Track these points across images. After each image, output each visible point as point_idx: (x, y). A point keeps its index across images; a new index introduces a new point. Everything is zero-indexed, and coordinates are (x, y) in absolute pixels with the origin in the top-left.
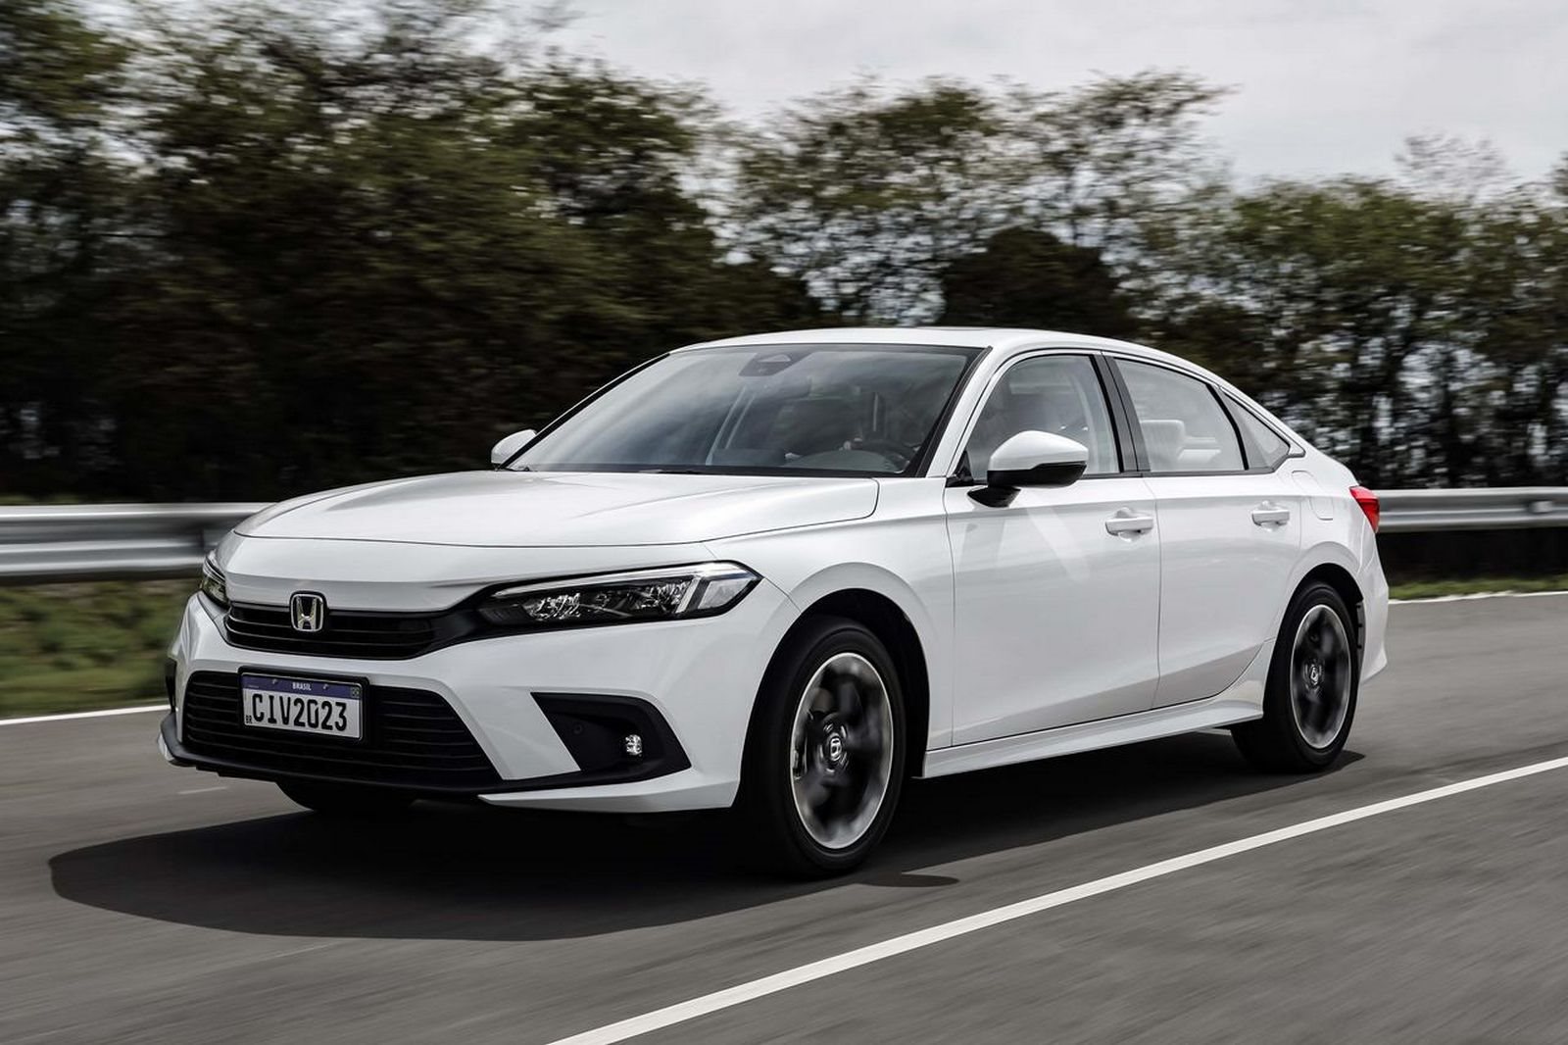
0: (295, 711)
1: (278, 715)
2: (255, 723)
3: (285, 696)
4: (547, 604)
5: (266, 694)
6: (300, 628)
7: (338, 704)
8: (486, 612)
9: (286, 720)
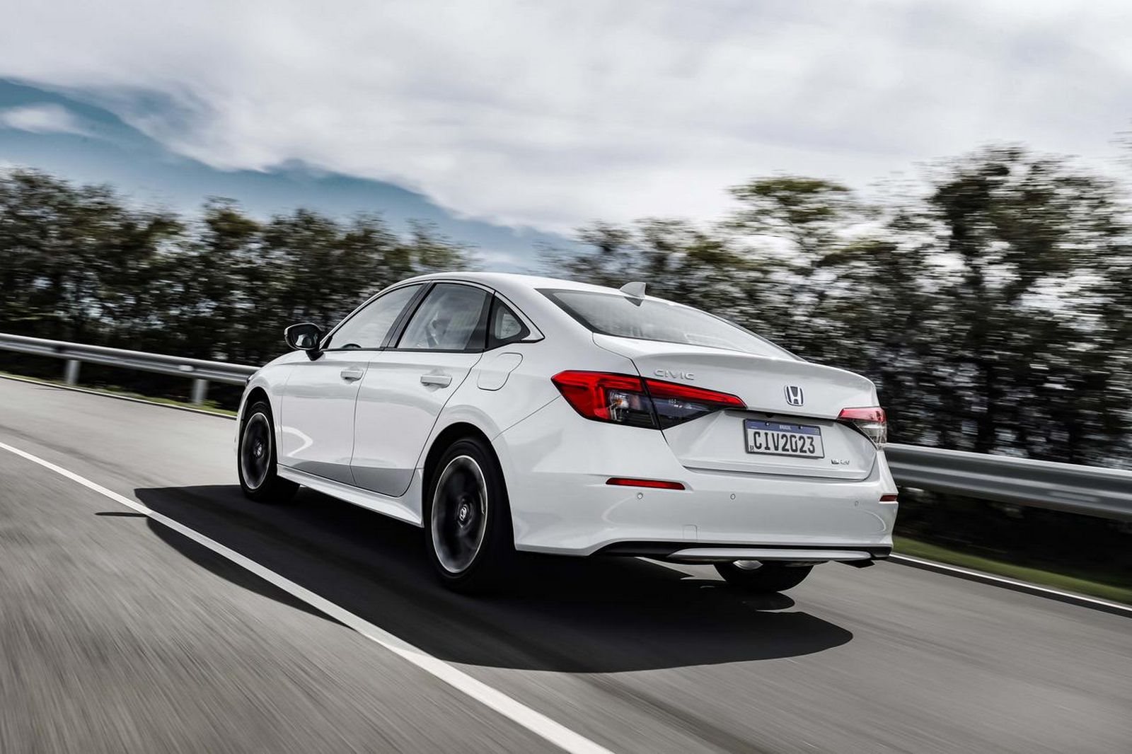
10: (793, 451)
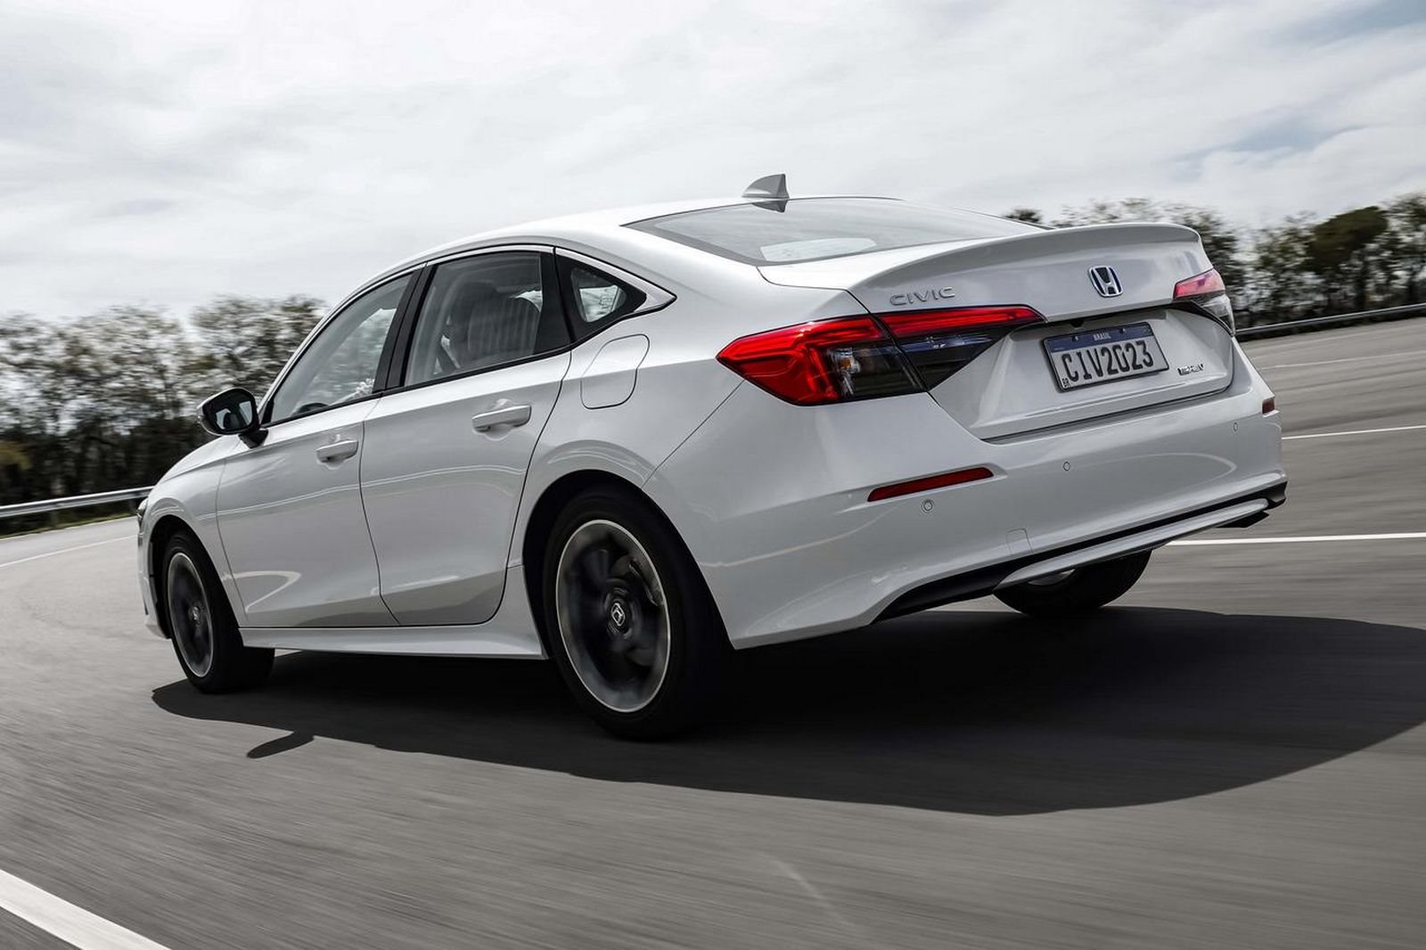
10: (1124, 370)
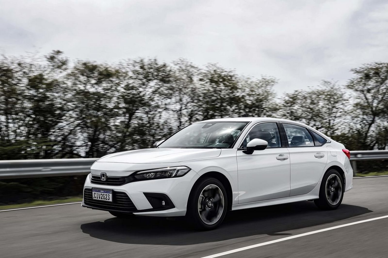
0: (101, 196)
1: (98, 197)
2: (94, 199)
3: (99, 193)
4: (149, 175)
5: (96, 193)
6: (102, 180)
7: (108, 195)
8: (136, 177)
9: (100, 198)
